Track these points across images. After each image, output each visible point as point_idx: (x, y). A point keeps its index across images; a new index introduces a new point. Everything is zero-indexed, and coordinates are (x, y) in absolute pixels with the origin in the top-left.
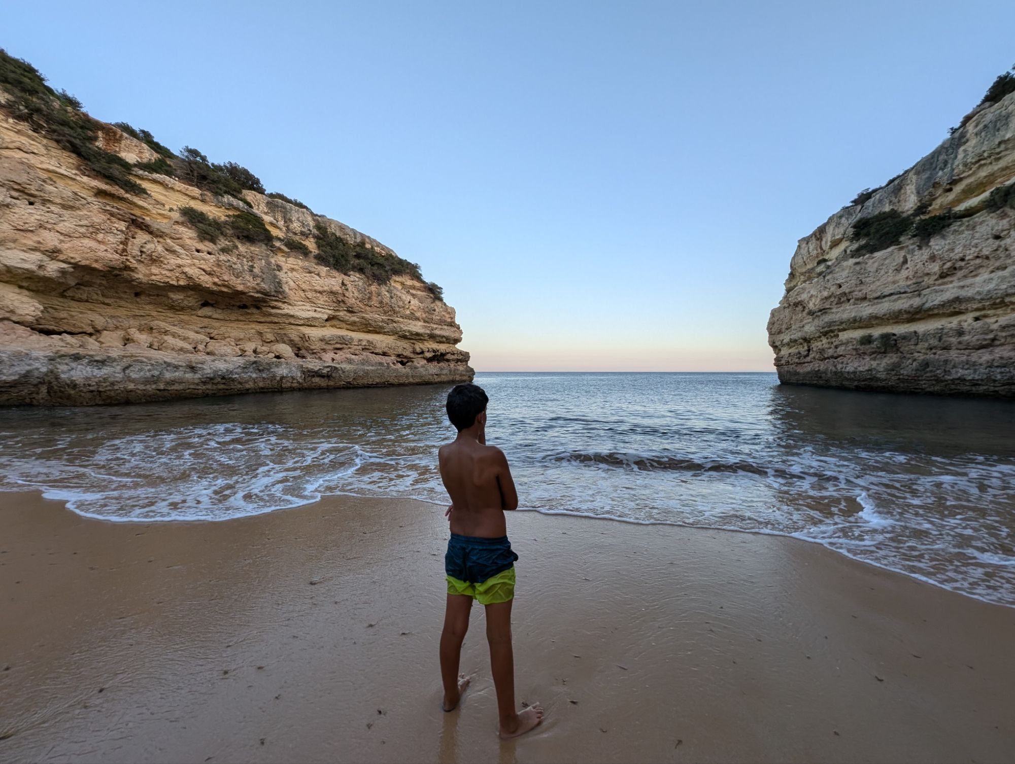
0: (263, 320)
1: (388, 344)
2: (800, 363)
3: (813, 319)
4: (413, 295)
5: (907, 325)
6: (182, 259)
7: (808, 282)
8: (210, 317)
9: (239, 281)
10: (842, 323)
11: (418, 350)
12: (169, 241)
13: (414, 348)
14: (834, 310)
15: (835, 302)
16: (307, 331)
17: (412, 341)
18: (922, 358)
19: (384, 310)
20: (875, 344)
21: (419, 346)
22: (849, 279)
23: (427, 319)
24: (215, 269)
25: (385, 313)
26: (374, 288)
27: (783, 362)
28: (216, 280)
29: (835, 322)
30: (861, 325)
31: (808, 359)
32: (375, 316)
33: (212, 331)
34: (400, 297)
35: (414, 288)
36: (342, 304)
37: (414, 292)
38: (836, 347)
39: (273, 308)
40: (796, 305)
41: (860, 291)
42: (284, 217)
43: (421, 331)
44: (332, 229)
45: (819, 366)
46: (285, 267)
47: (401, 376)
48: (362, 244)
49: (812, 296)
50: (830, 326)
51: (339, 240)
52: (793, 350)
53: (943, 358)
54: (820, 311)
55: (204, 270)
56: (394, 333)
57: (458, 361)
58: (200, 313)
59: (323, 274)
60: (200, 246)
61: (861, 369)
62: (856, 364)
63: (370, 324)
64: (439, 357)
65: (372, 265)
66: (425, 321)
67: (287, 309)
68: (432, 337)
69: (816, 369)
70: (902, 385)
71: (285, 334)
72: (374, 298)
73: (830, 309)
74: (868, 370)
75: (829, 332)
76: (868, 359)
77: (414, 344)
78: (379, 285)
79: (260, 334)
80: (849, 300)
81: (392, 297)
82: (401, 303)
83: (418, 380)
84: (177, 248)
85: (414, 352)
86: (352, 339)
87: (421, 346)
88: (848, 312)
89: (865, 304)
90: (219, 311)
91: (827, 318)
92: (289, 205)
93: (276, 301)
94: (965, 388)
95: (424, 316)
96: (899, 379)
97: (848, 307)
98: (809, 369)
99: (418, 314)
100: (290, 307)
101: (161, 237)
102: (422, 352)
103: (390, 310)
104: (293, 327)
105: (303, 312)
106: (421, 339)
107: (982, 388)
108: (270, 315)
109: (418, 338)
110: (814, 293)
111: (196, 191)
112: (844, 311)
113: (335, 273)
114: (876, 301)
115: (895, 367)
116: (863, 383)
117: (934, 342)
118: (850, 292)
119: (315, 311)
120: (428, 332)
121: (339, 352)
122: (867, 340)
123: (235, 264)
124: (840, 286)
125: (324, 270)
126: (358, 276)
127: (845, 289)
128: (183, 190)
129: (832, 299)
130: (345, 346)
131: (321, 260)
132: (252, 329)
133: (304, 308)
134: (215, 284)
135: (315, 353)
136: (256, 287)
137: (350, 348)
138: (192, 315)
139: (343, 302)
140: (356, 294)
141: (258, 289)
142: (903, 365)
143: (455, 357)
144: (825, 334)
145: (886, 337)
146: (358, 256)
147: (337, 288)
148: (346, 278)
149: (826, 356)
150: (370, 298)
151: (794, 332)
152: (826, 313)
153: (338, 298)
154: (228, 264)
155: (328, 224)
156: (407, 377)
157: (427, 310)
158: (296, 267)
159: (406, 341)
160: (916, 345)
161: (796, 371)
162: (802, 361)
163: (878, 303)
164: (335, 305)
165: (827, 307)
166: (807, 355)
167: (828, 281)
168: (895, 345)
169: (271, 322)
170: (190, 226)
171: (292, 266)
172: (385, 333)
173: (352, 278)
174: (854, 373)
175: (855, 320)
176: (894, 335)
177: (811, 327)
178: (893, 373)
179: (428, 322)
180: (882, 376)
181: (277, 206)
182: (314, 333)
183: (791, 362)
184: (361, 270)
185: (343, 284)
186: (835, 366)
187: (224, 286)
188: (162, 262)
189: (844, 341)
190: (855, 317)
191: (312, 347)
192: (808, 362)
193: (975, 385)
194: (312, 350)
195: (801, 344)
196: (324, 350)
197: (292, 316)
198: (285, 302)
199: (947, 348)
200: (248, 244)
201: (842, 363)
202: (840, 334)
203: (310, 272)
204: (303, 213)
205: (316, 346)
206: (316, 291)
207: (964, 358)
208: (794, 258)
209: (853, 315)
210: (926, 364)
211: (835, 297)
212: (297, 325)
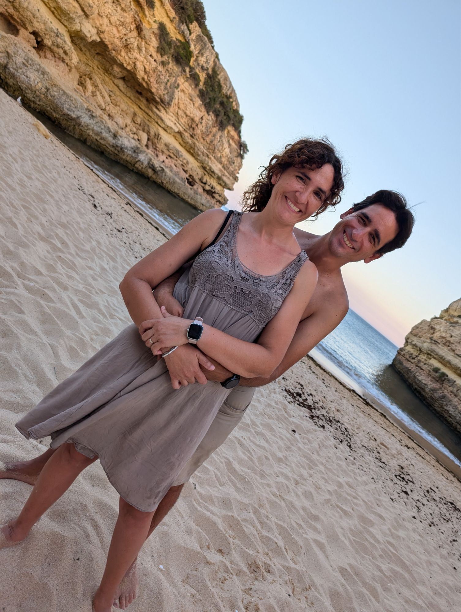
0: (143, 108)
1: (193, 167)
2: (408, 360)
3: (430, 343)
4: (230, 145)
5: (456, 376)
6: (140, 55)
7: (445, 322)
8: (118, 87)
9: (156, 86)
10: (437, 355)
11: (204, 181)
12: (143, 43)
13: (203, 177)
14: (440, 346)
15: (443, 342)
16: (162, 133)
17: (206, 173)
18: (446, 393)
19: (209, 147)
20: (437, 374)
21: (206, 178)
22: (457, 336)
23: (225, 166)
24: (151, 72)
25: (208, 149)
26: (215, 130)
27: (402, 353)
28: (146, 77)
29: (435, 351)
30: (443, 362)
31: (413, 361)
32: (201, 146)
33: (113, 95)
34: (223, 144)
35: (233, 138)
36: (191, 129)
37: (231, 141)
38: (425, 364)
39: (157, 108)
40: (433, 328)
41: (456, 346)
42: (200, 50)
43: (217, 171)
44: (221, 77)
45: (412, 368)
46: (182, 87)
47: (186, 194)
48: (228, 97)
49: (440, 330)
50: (431, 352)
51: (220, 86)
52: (412, 351)
53: (451, 398)
54: (435, 341)
55: (145, 69)
56: (202, 162)
57: (219, 201)
58: (116, 81)
59: (196, 105)
60: (154, 54)
61: (423, 381)
62: (424, 378)
63: (194, 149)
64: (211, 193)
65: (225, 115)
66: (223, 167)
67: (163, 114)
68: (219, 178)
69: (410, 368)
70: (430, 399)
71: (148, 126)
72: (210, 136)
73: (439, 343)
74: (425, 384)
75: (430, 354)
76: (429, 379)
77: (205, 174)
78: (219, 130)
79: (135, 114)
80: (449, 346)
81: (219, 142)
82: (220, 148)
83: (192, 202)
84: (144, 49)
85: (201, 180)
86: (182, 156)
87: (208, 180)
88: (443, 351)
89: (452, 354)
90: (125, 86)
91: (434, 347)
92: (209, 45)
93: (163, 107)
94: (446, 415)
95: (226, 163)
96: (431, 396)
97: (445, 349)
98: (408, 366)
99: (223, 160)
100: (165, 113)
101: (142, 38)
102: (205, 184)
103: (212, 148)
104: (156, 125)
105: (169, 121)
106: (211, 175)
107: (451, 419)
108: (152, 111)
109: (211, 173)
110: (442, 330)
111: (173, 14)
112: (443, 349)
113: (203, 109)
114: (456, 356)
115: (434, 390)
116: (419, 389)
117: (455, 390)
118: (452, 343)
119: (175, 124)
120: (220, 175)
121: (169, 159)
122: (436, 370)
123: (162, 75)
124: (451, 337)
125: (199, 102)
126: (213, 117)
127: (452, 340)
128: (168, 11)
129: (444, 340)
130: (175, 157)
131: (202, 95)
132: (133, 108)
133: (171, 118)
134: (143, 79)
135: (156, 150)
136: (162, 96)
137: (177, 160)
138: (111, 79)
139: (194, 129)
140: (204, 129)
141: (162, 97)
142: (438, 392)
143: (219, 198)
144: (428, 354)
145: (444, 374)
146: (222, 104)
147: (197, 119)
148: (206, 115)
149: (419, 365)
150: (208, 135)
151: (420, 341)
152: (436, 344)
153: (192, 125)
154: (159, 73)
155: (220, 70)
156: (189, 197)
157: (230, 160)
158: (186, 91)
159: (203, 170)
160: (450, 386)
161: (402, 362)
162: (410, 360)
163: (456, 357)
164: (188, 127)
165: (439, 342)
166: (414, 359)
167: (450, 329)
168: (443, 381)
169: (147, 114)
170: (158, 38)
171: (184, 89)
172: (196, 159)
173: (210, 118)
174: (420, 381)
175: (442, 358)
176: (447, 376)
177: (426, 346)
178: (432, 392)
179: (225, 169)
180: (427, 390)
181: (202, 41)
182: (166, 138)
183: (405, 356)
184: (217, 116)
185: (202, 118)
186: (416, 372)
187: (146, 83)
188: (130, 51)
189: (429, 364)
190: (443, 356)
191: (158, 145)
192: (411, 362)
193: (450, 417)
194: (156, 147)
195: (418, 350)
196: (163, 152)
197: (162, 120)
198: (165, 109)
199: (456, 396)
200: (174, 63)
201: (420, 373)
202: (432, 359)
203: (191, 100)
204: (212, 54)
205: (160, 146)
206: (185, 113)
207: (457, 404)
208: (454, 302)
209: (443, 354)
210: (444, 397)
211: (446, 340)
212: (160, 126)
